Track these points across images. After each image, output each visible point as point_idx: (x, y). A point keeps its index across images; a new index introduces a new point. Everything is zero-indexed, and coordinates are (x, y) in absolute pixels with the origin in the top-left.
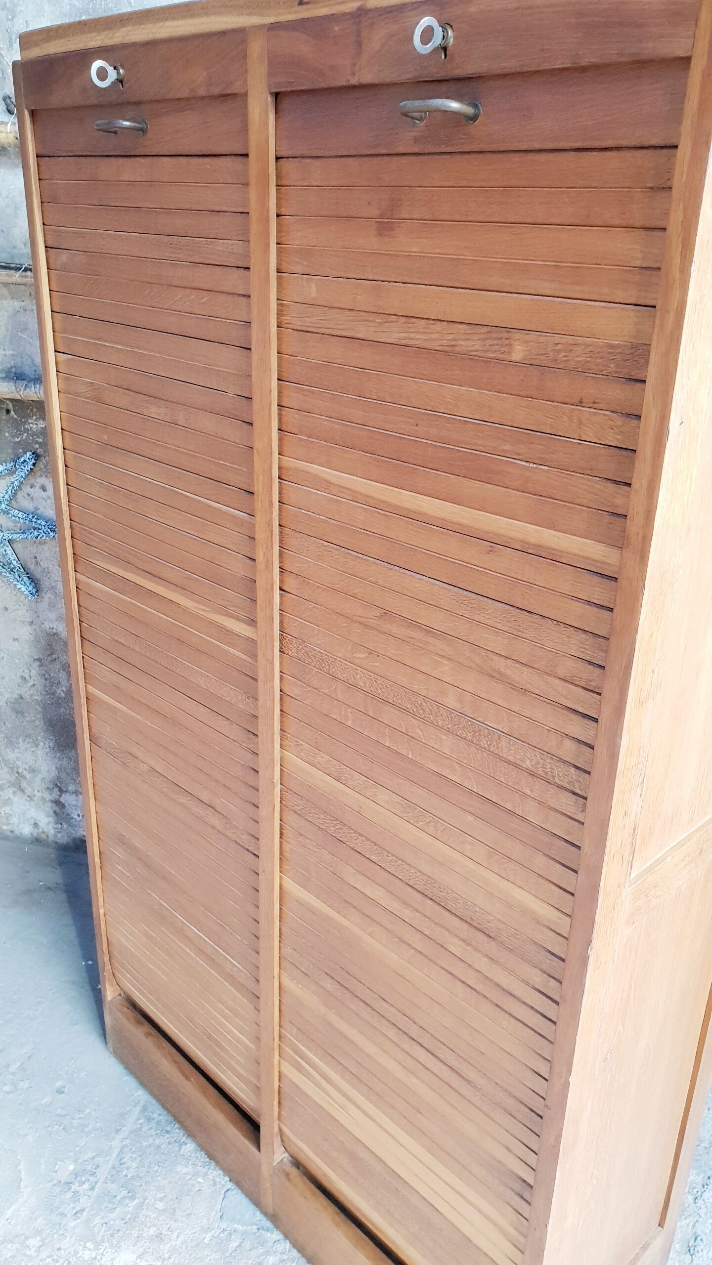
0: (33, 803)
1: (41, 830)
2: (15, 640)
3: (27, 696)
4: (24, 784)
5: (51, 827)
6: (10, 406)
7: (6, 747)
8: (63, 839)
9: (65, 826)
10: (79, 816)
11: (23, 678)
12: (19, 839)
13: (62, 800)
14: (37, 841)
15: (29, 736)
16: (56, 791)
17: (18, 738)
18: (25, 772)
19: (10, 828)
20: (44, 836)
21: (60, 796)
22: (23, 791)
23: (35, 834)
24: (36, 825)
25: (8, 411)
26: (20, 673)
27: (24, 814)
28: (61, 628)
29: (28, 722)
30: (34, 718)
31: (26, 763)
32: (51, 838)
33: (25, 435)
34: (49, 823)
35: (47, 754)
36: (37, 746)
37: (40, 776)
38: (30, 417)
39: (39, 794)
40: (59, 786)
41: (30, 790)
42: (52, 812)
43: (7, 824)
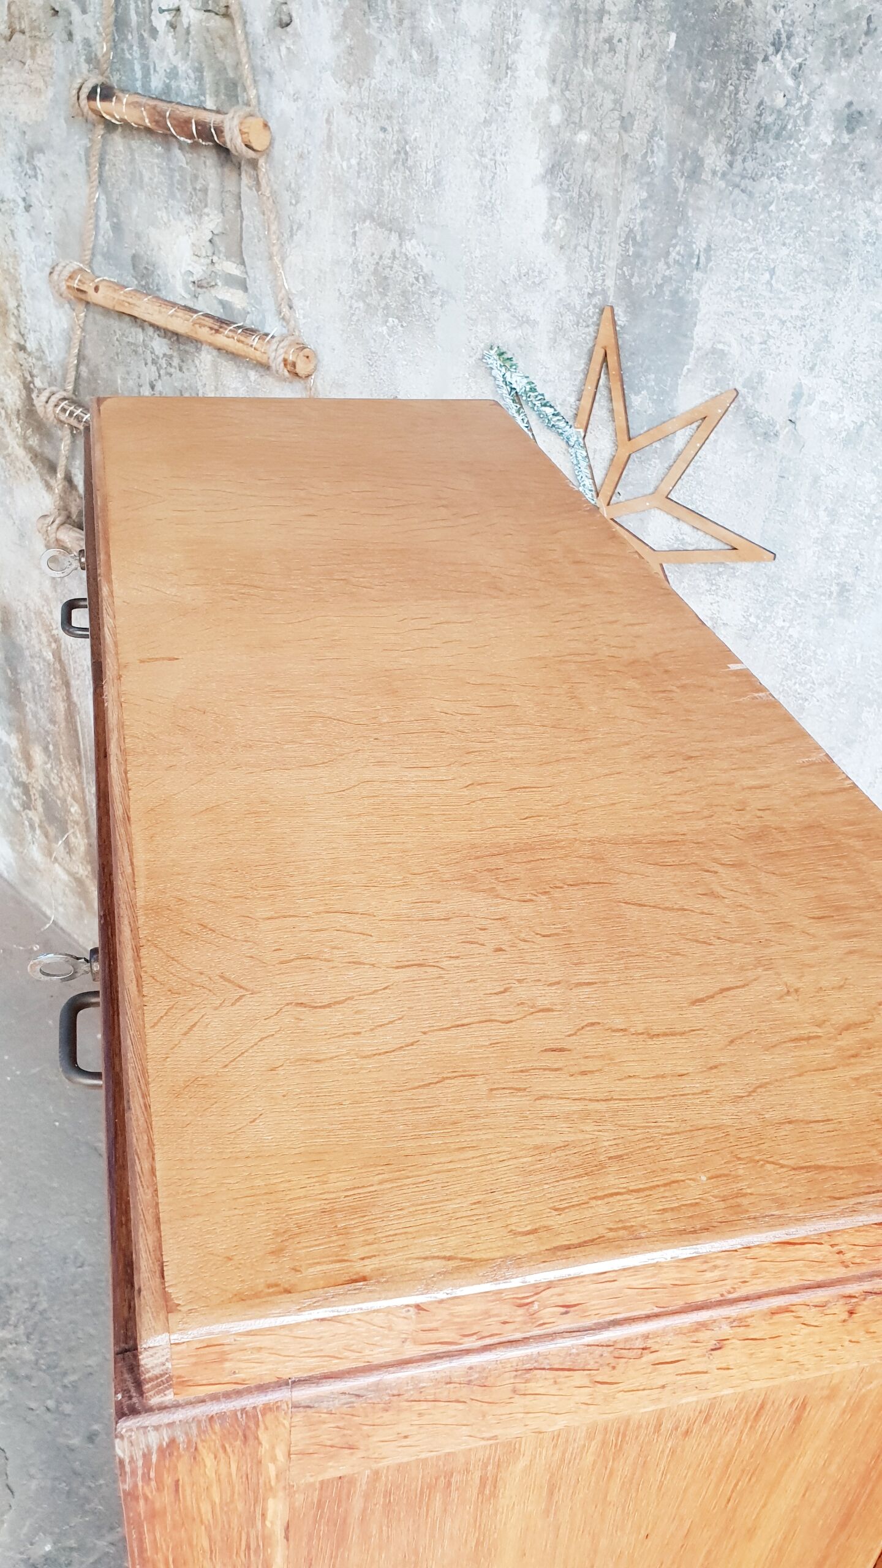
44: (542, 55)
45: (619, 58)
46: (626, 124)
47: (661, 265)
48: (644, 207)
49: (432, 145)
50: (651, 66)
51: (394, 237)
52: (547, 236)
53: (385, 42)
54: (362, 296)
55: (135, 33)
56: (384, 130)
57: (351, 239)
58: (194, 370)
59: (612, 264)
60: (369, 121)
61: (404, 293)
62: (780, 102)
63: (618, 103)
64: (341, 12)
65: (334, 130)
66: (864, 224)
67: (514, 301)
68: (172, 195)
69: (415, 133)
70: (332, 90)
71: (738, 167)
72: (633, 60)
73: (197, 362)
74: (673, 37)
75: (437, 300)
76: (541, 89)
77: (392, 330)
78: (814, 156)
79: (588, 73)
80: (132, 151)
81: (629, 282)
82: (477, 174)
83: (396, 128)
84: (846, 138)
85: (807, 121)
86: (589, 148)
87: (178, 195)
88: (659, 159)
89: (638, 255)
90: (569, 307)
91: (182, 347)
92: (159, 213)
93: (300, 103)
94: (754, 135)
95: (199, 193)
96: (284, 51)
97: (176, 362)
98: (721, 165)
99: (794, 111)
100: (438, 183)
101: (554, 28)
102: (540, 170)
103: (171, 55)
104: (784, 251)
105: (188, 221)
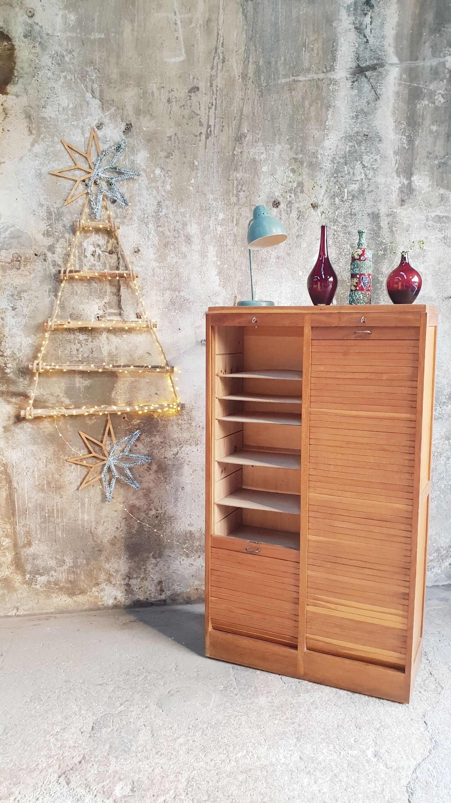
0: (115, 588)
1: (118, 601)
2: (115, 511)
3: (118, 536)
4: (112, 579)
5: (123, 597)
6: (126, 416)
7: (105, 562)
8: (128, 602)
9: (130, 595)
10: (137, 589)
11: (117, 528)
12: (107, 608)
13: (130, 583)
14: (115, 607)
15: (117, 555)
16: (127, 579)
17: (111, 557)
18: (113, 573)
19: (102, 603)
20: (119, 603)
21: (129, 581)
22: (111, 583)
23: (115, 603)
24: (116, 598)
25: (124, 418)
26: (116, 526)
27: (110, 594)
28: (137, 503)
29: (117, 548)
30: (120, 545)
31: (114, 568)
32: (123, 603)
33: (130, 427)
34: (121, 597)
35: (125, 562)
36: (120, 559)
37: (120, 573)
38: (134, 419)
39: (118, 583)
40: (129, 576)
41: (115, 581)
42: (124, 590)
43: (101, 602)
44: (214, 253)
45: (232, 252)
46: (235, 263)
47: (247, 286)
48: (241, 276)
49: (186, 272)
50: (239, 253)
51: (177, 293)
52: (219, 285)
53: (170, 253)
54: (166, 308)
55: (77, 258)
56: (171, 271)
57: (162, 295)
58: (98, 341)
59: (236, 288)
60: (166, 269)
61: (180, 304)
62: (265, 257)
63: (233, 260)
64: (156, 249)
65: (155, 272)
66: (284, 273)
67: (212, 300)
68: (91, 295)
69: (181, 270)
70: (154, 264)
71: (259, 267)
72: (235, 252)
73: (100, 338)
74: (243, 248)
75: (191, 304)
76: (215, 259)
77: (177, 314)
78: (273, 264)
79: (225, 255)
80: (72, 285)
81: (240, 291)
82: (200, 276)
83: (175, 270)
84: (278, 260)
85: (270, 259)
86: (227, 268)
87: (93, 295)
88: (244, 268)
89: (241, 285)
90: (226, 298)
91: (93, 335)
92: (84, 301)
93: (143, 268)
94: (261, 262)
95: (103, 293)
96: (137, 257)
97: (90, 340)
98: (256, 267)
99: (268, 257)
100: (189, 279)
101: (216, 248)
102: (216, 273)
103: (93, 262)
104: (271, 280)
105: (97, 301)
